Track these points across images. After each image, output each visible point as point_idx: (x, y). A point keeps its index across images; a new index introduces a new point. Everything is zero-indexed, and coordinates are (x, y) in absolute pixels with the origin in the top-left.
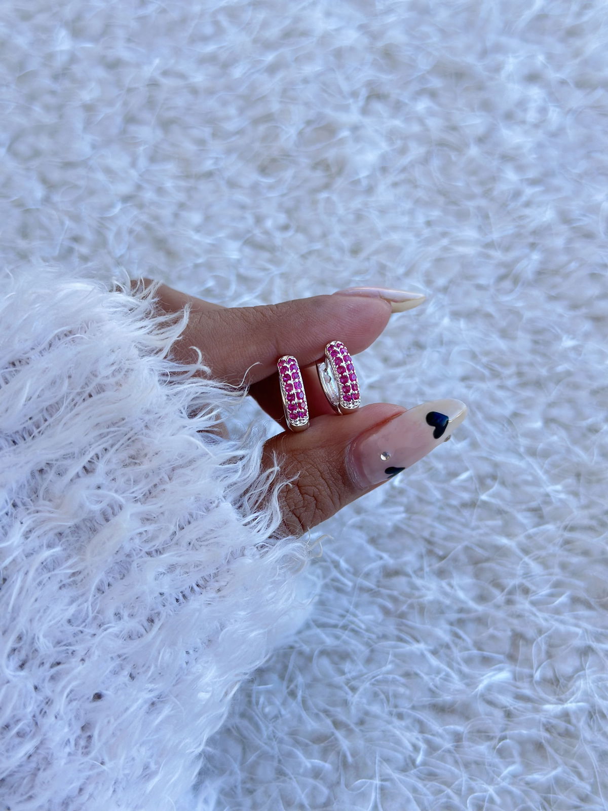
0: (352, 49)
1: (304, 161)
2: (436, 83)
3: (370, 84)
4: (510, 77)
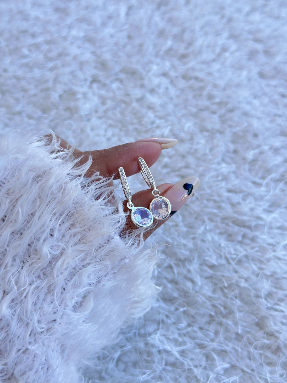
0: (87, 62)
1: (61, 107)
2: (122, 76)
3: (93, 76)
4: (154, 75)
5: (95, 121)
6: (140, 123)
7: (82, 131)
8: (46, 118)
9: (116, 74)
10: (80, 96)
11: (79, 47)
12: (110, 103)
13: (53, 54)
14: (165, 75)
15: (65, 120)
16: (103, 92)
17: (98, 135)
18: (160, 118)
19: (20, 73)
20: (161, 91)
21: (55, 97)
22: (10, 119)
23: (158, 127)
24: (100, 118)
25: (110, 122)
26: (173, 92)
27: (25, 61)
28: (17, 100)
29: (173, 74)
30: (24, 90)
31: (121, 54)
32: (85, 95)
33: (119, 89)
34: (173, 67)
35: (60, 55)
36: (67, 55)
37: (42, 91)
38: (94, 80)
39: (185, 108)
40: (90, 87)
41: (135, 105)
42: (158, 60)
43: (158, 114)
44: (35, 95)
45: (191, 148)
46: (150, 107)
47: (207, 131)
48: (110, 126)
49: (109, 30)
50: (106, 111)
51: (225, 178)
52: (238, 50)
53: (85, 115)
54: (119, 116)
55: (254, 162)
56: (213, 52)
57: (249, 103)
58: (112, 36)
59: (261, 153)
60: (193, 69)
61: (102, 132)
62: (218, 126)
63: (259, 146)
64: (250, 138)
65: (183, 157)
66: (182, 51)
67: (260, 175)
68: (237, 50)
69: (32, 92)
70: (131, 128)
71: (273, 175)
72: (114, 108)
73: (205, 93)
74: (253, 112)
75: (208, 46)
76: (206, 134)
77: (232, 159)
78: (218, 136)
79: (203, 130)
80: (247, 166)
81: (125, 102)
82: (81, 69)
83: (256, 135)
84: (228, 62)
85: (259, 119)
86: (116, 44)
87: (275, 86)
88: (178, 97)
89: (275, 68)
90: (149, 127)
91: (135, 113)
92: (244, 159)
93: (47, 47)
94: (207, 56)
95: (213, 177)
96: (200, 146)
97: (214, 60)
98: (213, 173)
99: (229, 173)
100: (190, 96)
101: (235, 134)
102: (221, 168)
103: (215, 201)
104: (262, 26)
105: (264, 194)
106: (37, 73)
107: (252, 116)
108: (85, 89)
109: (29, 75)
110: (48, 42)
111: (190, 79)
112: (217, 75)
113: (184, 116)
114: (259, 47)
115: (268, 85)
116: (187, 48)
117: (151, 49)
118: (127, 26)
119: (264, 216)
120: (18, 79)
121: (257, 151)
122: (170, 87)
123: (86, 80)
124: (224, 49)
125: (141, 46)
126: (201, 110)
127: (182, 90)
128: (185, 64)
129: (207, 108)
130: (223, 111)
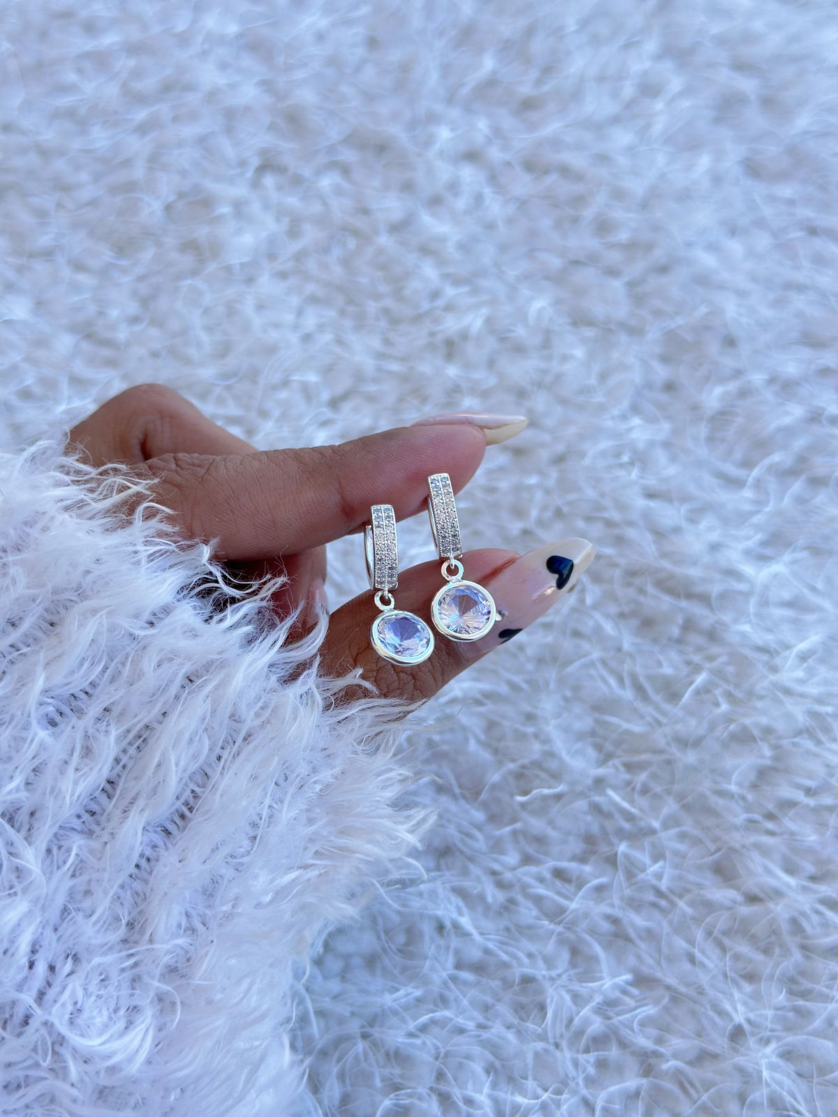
0: (247, 109)
1: (170, 241)
2: (349, 155)
3: (264, 153)
4: (441, 154)
5: (267, 284)
6: (398, 294)
7: (231, 310)
8: (124, 271)
9: (331, 149)
10: (225, 210)
11: (223, 66)
12: (311, 234)
13: (149, 84)
14: (472, 156)
15: (180, 277)
16: (293, 201)
17: (277, 326)
18: (457, 281)
19: (49, 136)
20: (461, 203)
21: (152, 209)
22: (20, 270)
23: (449, 308)
24: (283, 275)
25: (310, 288)
26: (495, 208)
27: (64, 101)
28: (41, 214)
29: (495, 154)
30: (63, 187)
31: (345, 89)
32: (239, 207)
33: (338, 192)
34: (497, 132)
35: (167, 88)
36: (189, 88)
37: (114, 190)
38: (268, 165)
39: (531, 254)
40: (256, 184)
41: (384, 240)
42: (455, 113)
43: (451, 270)
44: (93, 203)
45: (544, 372)
46: (427, 250)
47: (590, 323)
48: (314, 300)
49: (311, 20)
50: (299, 257)
51: (641, 459)
52: (687, 92)
53: (242, 264)
54: (338, 271)
55: (721, 418)
56: (615, 94)
57: (713, 247)
58: (320, 37)
59: (744, 393)
60: (556, 143)
61: (289, 318)
62: (622, 311)
63: (738, 373)
64: (713, 348)
65: (521, 394)
66: (525, 90)
67: (738, 455)
68: (682, 94)
69: (86, 194)
70: (372, 307)
71: (777, 457)
72: (326, 250)
73: (589, 213)
74: (726, 276)
75: (601, 79)
76: (589, 333)
77: (661, 407)
78: (623, 338)
79: (580, 320)
80: (703, 430)
81: (356, 233)
82: (229, 131)
83: (730, 342)
84: (658, 127)
85: (741, 294)
86: (334, 61)
87: (791, 202)
88: (510, 221)
89: (791, 150)
90: (425, 306)
91: (384, 265)
92: (695, 408)
93: (132, 63)
94: (597, 105)
95: (603, 454)
96: (568, 367)
97: (616, 120)
98: (604, 444)
99: (651, 444)
100: (546, 223)
101: (671, 338)
102: (630, 430)
103: (609, 523)
104: (758, 25)
105: (747, 507)
106: (100, 138)
107: (721, 287)
108: (240, 190)
109: (76, 144)
110: (133, 49)
111: (546, 172)
112: (622, 161)
113: (527, 277)
114: (748, 85)
115: (772, 199)
116: (539, 82)
117: (433, 78)
118: (365, 10)
119: (748, 569)
120: (45, 153)
121: (732, 386)
122: (487, 191)
123: (242, 164)
124: (649, 89)
125: (405, 68)
126: (576, 263)
127: (523, 204)
128: (532, 127)
129: (592, 259)
130: (637, 268)
